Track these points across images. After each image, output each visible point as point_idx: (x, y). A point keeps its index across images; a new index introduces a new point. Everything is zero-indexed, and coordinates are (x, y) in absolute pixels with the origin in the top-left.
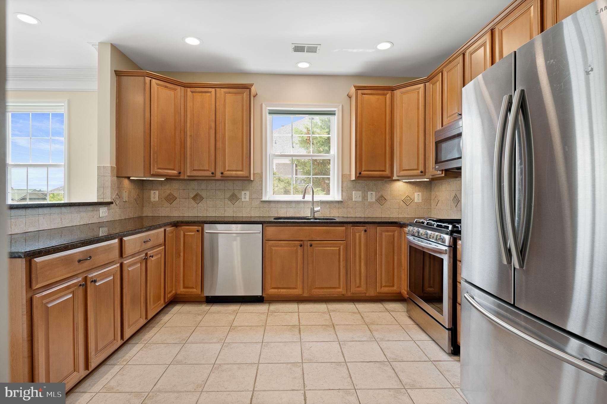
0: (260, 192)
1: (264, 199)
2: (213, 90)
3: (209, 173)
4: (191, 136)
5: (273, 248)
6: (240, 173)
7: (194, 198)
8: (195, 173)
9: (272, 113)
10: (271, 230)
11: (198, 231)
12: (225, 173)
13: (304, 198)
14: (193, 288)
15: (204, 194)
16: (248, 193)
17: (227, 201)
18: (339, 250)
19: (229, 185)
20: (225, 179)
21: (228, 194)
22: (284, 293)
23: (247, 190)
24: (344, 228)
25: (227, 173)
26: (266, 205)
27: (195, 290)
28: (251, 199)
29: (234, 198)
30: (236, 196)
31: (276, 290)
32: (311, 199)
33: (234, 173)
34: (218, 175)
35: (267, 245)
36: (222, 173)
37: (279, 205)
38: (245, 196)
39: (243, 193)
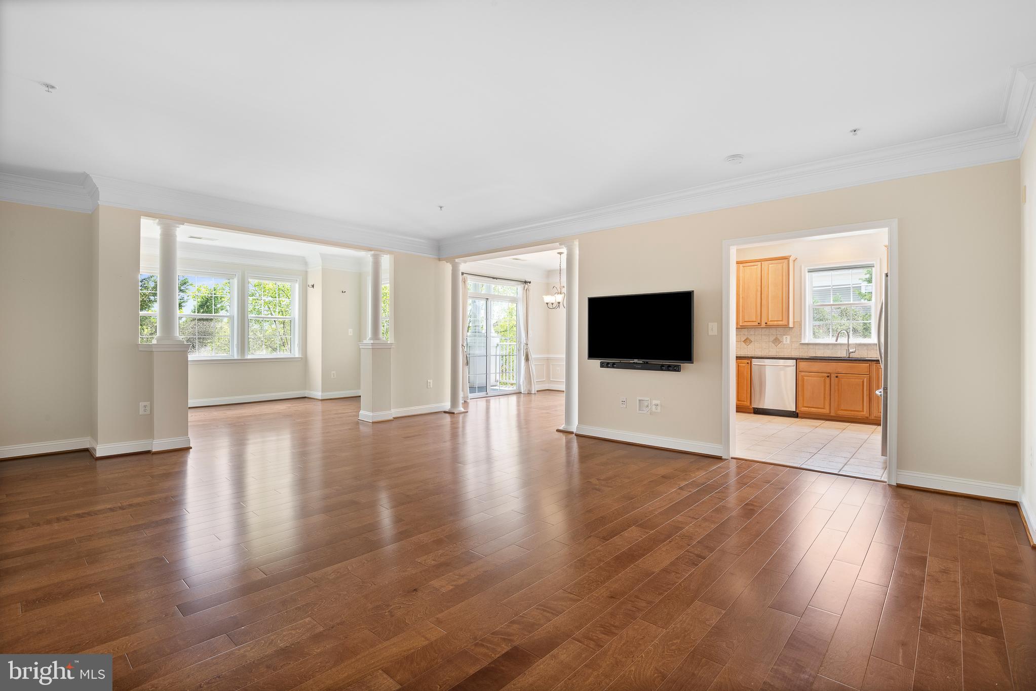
0: (800, 336)
1: (803, 342)
2: (759, 263)
3: (757, 324)
4: (743, 297)
5: (805, 378)
6: (780, 323)
7: (745, 341)
8: (746, 324)
9: (810, 271)
10: (803, 365)
11: (748, 363)
12: (768, 323)
13: (837, 341)
14: (744, 401)
15: (752, 338)
16: (789, 337)
17: (771, 343)
18: (863, 382)
19: (773, 331)
20: (768, 326)
21: (772, 338)
22: (814, 411)
23: (788, 335)
24: (868, 364)
25: (769, 323)
26: (804, 347)
27: (746, 403)
28: (792, 342)
29: (777, 341)
30: (779, 340)
31: (808, 409)
32: (846, 342)
33: (776, 322)
34: (763, 324)
35: (800, 376)
36: (766, 323)
37: (817, 347)
38: (787, 340)
39: (784, 337)
